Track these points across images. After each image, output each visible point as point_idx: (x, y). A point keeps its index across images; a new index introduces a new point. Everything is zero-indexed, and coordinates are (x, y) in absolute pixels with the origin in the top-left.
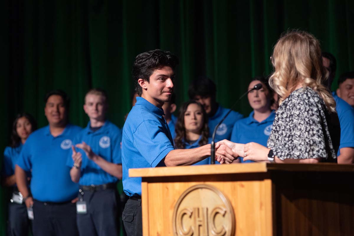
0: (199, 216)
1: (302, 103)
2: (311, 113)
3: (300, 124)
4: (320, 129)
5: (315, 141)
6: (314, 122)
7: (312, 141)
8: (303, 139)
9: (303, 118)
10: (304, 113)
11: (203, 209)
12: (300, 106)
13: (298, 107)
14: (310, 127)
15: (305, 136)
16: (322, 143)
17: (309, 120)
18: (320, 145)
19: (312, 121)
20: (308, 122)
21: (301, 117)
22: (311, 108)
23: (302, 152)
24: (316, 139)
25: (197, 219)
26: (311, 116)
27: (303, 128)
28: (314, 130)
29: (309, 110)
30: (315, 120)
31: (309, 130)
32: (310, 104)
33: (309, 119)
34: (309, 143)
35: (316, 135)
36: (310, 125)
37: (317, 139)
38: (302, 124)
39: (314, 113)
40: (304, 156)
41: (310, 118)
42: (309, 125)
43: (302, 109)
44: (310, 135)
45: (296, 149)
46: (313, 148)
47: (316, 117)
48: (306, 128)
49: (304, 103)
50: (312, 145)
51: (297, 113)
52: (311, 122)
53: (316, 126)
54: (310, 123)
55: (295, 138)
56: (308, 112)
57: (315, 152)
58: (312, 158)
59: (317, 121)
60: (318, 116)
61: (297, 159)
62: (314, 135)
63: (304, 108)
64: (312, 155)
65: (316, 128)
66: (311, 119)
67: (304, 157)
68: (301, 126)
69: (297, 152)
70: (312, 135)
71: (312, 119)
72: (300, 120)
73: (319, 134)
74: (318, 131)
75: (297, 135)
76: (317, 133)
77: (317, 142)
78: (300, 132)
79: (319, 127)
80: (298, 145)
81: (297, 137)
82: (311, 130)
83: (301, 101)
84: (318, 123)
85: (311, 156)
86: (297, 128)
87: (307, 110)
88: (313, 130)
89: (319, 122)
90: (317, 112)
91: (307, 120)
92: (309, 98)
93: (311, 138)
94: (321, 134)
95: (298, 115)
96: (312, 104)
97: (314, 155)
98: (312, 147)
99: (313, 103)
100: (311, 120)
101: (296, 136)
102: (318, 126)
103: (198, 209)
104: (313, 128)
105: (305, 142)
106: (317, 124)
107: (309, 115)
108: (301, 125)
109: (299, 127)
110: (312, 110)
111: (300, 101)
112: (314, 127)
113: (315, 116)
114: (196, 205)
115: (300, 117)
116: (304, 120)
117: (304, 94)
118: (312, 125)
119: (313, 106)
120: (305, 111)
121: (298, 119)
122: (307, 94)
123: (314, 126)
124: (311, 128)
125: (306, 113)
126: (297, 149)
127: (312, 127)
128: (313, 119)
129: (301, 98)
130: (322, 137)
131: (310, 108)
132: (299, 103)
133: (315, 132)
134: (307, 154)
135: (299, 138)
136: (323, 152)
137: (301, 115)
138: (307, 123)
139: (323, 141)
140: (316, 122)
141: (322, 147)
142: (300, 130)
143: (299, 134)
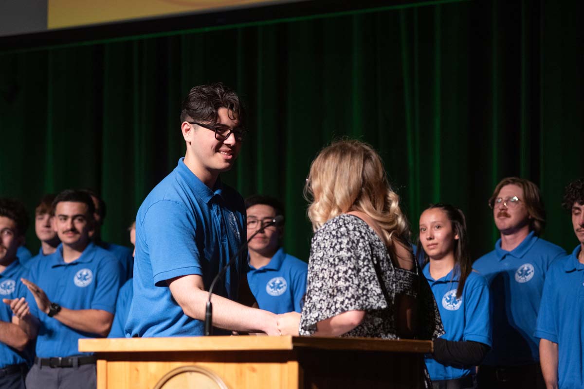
2: (339, 248)
6: (341, 260)
8: (326, 291)
10: (328, 252)
12: (324, 243)
13: (322, 245)
15: (329, 286)
19: (338, 258)
23: (321, 311)
26: (337, 252)
27: (327, 274)
29: (336, 245)
31: (334, 274)
32: (339, 235)
33: (334, 257)
37: (343, 283)
40: (324, 315)
47: (345, 252)
48: (330, 273)
49: (330, 236)
57: (338, 305)
60: (348, 250)
63: (330, 244)
64: (334, 311)
65: (343, 268)
66: (336, 257)
68: (323, 273)
71: (338, 256)
72: (323, 265)
75: (317, 287)
76: (344, 276)
81: (316, 291)
86: (318, 278)
88: (338, 272)
90: (348, 244)
91: (331, 259)
92: (339, 227)
96: (343, 235)
98: (335, 299)
100: (336, 259)
101: (315, 289)
108: (324, 271)
109: (321, 275)
113: (344, 250)
115: (324, 259)
117: (333, 223)
119: (344, 237)
120: (331, 247)
122: (336, 222)
123: (340, 265)
125: (332, 249)
128: (341, 255)
132: (324, 239)
134: (328, 311)
142: (322, 280)
143: (321, 286)
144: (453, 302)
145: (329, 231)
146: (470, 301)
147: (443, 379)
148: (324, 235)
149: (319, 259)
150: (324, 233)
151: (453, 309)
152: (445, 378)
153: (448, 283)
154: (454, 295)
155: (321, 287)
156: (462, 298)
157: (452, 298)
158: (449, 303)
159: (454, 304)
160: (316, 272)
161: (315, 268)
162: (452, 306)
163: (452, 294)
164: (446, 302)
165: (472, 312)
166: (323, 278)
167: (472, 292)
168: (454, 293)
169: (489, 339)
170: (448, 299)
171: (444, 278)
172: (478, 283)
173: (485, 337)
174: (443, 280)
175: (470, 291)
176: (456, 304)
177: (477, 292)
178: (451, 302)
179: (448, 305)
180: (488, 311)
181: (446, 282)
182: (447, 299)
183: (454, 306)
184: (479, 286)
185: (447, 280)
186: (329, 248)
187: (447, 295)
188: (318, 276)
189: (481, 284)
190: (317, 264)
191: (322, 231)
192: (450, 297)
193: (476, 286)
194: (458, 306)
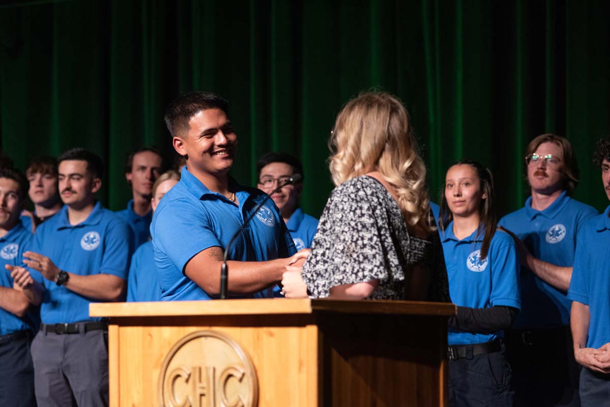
0: (200, 381)
1: (346, 199)
2: (360, 213)
3: (343, 231)
4: (374, 235)
5: (367, 255)
6: (364, 226)
7: (363, 256)
8: (348, 254)
9: (347, 222)
10: (348, 215)
11: (207, 368)
12: (343, 205)
13: (340, 207)
14: (359, 234)
15: (351, 250)
16: (377, 256)
17: (356, 225)
18: (374, 260)
19: (361, 224)
20: (355, 227)
21: (345, 221)
22: (360, 205)
23: (346, 275)
24: (368, 253)
25: (198, 385)
26: (359, 217)
27: (348, 237)
28: (365, 238)
29: (356, 209)
30: (366, 223)
31: (357, 240)
32: (358, 199)
33: (356, 222)
34: (357, 259)
35: (367, 247)
36: (358, 231)
37: (369, 251)
38: (346, 232)
39: (364, 212)
40: (349, 279)
41: (358, 220)
42: (356, 231)
43: (345, 208)
44: (358, 247)
45: (337, 271)
46: (364, 267)
47: (367, 218)
48: (353, 236)
49: (349, 199)
50: (362, 262)
51: (339, 216)
52: (360, 227)
53: (367, 231)
54: (357, 229)
55: (337, 255)
56: (354, 212)
57: (366, 273)
58: (361, 281)
59: (368, 223)
60: (370, 216)
61: (339, 286)
62: (364, 246)
63: (349, 207)
64: (362, 278)
65: (368, 235)
66: (358, 222)
67: (349, 282)
68: (344, 235)
69: (339, 275)
70: (362, 246)
71: (360, 222)
72: (343, 227)
73: (373, 243)
74: (371, 239)
75: (339, 249)
76: (369, 243)
77: (370, 257)
78: (344, 244)
79: (373, 232)
80: (341, 264)
81: (338, 253)
82: (360, 239)
83: (344, 196)
84: (370, 225)
85: (361, 280)
86: (340, 240)
87: (353, 208)
88: (363, 239)
89: (372, 225)
90: (368, 209)
91: (353, 224)
92: (358, 190)
93: (359, 252)
94: (375, 244)
95: (341, 220)
96: (362, 199)
97: (364, 277)
98: (362, 266)
99: (364, 197)
100: (359, 224)
101: (338, 251)
102: (371, 231)
103: (200, 369)
104: (363, 235)
105: (352, 258)
106: (370, 229)
107: (357, 216)
108: (344, 233)
109: (342, 238)
110: (361, 208)
111: (343, 198)
112: (365, 235)
113: (366, 216)
114: (197, 364)
115: (343, 221)
116: (349, 224)
117: (351, 185)
118: (361, 231)
119: (363, 201)
120: (351, 210)
121: (340, 226)
122: (354, 185)
123: (364, 232)
124: (359, 236)
125: (352, 213)
126: (339, 271)
127: (361, 234)
128: (363, 221)
129: (345, 192)
130: (377, 247)
131: (358, 206)
132: (342, 201)
133: (366, 242)
134: (354, 276)
135: (342, 254)
136: (379, 270)
137: (344, 218)
138: (354, 229)
139: (379, 254)
140: (367, 225)
141: (378, 264)
142: (343, 242)
143: (343, 248)
144: (478, 263)
145: (347, 194)
146: (496, 262)
147: (469, 343)
148: (342, 197)
149: (338, 220)
150: (342, 194)
151: (478, 271)
152: (472, 342)
153: (472, 243)
154: (479, 256)
155: (343, 250)
156: (487, 258)
157: (477, 259)
158: (474, 264)
159: (479, 265)
160: (337, 233)
161: (336, 230)
162: (477, 267)
163: (477, 255)
164: (471, 263)
165: (499, 274)
166: (344, 240)
167: (498, 253)
168: (478, 253)
169: (518, 301)
170: (473, 259)
171: (468, 238)
172: (504, 244)
173: (514, 300)
174: (468, 240)
175: (496, 252)
176: (481, 265)
177: (503, 252)
178: (477, 262)
179: (473, 266)
180: (515, 272)
181: (470, 242)
182: (471, 260)
183: (479, 267)
184: (504, 247)
185: (471, 240)
186: (348, 210)
187: (472, 255)
188: (339, 238)
189: (507, 244)
190: (337, 225)
191: (339, 192)
192: (475, 257)
193: (502, 246)
194: (483, 267)
